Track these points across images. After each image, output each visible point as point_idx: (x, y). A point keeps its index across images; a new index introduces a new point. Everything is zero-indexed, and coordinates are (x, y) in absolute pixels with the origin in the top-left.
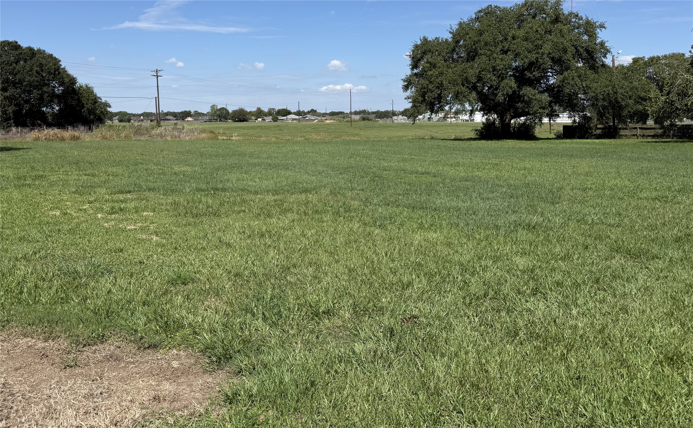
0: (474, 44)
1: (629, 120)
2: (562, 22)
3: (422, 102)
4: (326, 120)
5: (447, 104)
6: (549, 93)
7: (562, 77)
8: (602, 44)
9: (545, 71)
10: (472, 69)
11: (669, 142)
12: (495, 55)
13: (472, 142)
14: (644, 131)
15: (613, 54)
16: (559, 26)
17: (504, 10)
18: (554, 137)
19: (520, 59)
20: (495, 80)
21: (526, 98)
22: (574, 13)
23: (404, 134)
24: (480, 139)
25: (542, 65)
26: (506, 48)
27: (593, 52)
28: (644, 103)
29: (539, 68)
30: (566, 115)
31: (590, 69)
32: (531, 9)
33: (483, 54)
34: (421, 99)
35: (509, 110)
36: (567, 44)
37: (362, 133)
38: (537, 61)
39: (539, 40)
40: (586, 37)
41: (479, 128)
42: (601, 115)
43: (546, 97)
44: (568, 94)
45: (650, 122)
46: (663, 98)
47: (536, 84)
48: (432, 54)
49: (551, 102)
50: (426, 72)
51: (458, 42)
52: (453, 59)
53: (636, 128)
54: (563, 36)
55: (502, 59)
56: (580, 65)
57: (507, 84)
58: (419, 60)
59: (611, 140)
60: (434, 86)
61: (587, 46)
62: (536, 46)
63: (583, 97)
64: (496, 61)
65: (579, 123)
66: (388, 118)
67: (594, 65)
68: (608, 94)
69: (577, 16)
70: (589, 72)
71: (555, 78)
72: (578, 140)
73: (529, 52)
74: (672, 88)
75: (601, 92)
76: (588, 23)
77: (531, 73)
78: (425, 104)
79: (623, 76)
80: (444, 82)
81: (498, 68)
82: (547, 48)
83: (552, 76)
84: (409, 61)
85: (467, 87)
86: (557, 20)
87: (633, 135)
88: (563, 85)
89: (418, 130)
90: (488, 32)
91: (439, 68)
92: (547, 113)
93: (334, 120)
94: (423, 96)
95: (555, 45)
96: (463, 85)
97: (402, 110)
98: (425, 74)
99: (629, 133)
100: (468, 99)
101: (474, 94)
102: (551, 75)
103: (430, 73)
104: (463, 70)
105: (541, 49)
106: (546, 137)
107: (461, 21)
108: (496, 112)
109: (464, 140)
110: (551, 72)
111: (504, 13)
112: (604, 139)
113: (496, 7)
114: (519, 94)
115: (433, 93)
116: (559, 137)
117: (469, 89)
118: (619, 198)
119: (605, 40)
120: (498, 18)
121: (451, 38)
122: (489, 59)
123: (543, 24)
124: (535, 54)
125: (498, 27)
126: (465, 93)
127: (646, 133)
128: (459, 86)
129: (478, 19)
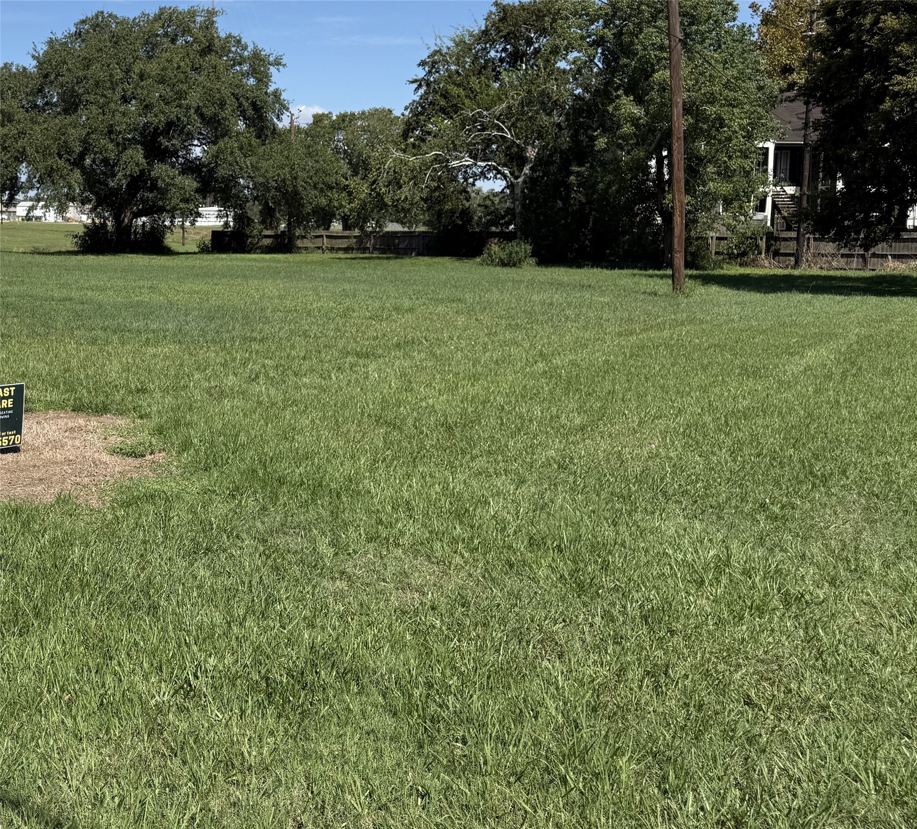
2: (217, 52)
6: (192, 175)
7: (215, 148)
8: (277, 94)
9: (190, 137)
10: (75, 128)
11: (368, 259)
12: (113, 105)
13: (68, 258)
14: (334, 241)
15: (291, 113)
16: (211, 58)
17: (122, 23)
19: (152, 115)
20: (112, 151)
21: (160, 182)
22: (234, 37)
24: (81, 253)
25: (185, 127)
27: (262, 108)
28: (329, 194)
29: (181, 132)
30: (213, 212)
31: (256, 136)
32: (169, 26)
33: (92, 103)
35: (131, 204)
36: (226, 92)
38: (179, 120)
39: (182, 82)
40: (252, 81)
41: (81, 234)
43: (190, 183)
44: (223, 178)
51: (46, 76)
52: (35, 105)
53: (322, 236)
54: (219, 78)
55: (124, 113)
56: (243, 127)
57: (132, 158)
59: (286, 255)
61: (254, 97)
62: (176, 93)
63: (245, 182)
64: (114, 116)
65: (234, 228)
67: (262, 129)
68: (284, 179)
69: (239, 41)
70: (255, 142)
71: (203, 150)
73: (167, 104)
75: (274, 177)
76: (257, 55)
77: (170, 140)
81: (118, 129)
82: (194, 98)
83: (198, 146)
85: (69, 160)
86: (209, 48)
87: (317, 247)
88: (216, 162)
90: (98, 62)
91: (19, 122)
95: (209, 92)
96: (60, 157)
99: (311, 244)
101: (77, 175)
102: (197, 143)
104: (60, 129)
105: (185, 99)
106: (185, 251)
107: (51, 36)
110: (199, 139)
111: (124, 29)
113: (110, 15)
114: (150, 174)
116: (204, 250)
117: (71, 164)
119: (282, 88)
120: (113, 37)
121: (35, 68)
122: (103, 111)
123: (188, 55)
124: (175, 108)
125: (115, 54)
126: (63, 170)
127: (336, 244)
128: (54, 158)
129: (80, 34)
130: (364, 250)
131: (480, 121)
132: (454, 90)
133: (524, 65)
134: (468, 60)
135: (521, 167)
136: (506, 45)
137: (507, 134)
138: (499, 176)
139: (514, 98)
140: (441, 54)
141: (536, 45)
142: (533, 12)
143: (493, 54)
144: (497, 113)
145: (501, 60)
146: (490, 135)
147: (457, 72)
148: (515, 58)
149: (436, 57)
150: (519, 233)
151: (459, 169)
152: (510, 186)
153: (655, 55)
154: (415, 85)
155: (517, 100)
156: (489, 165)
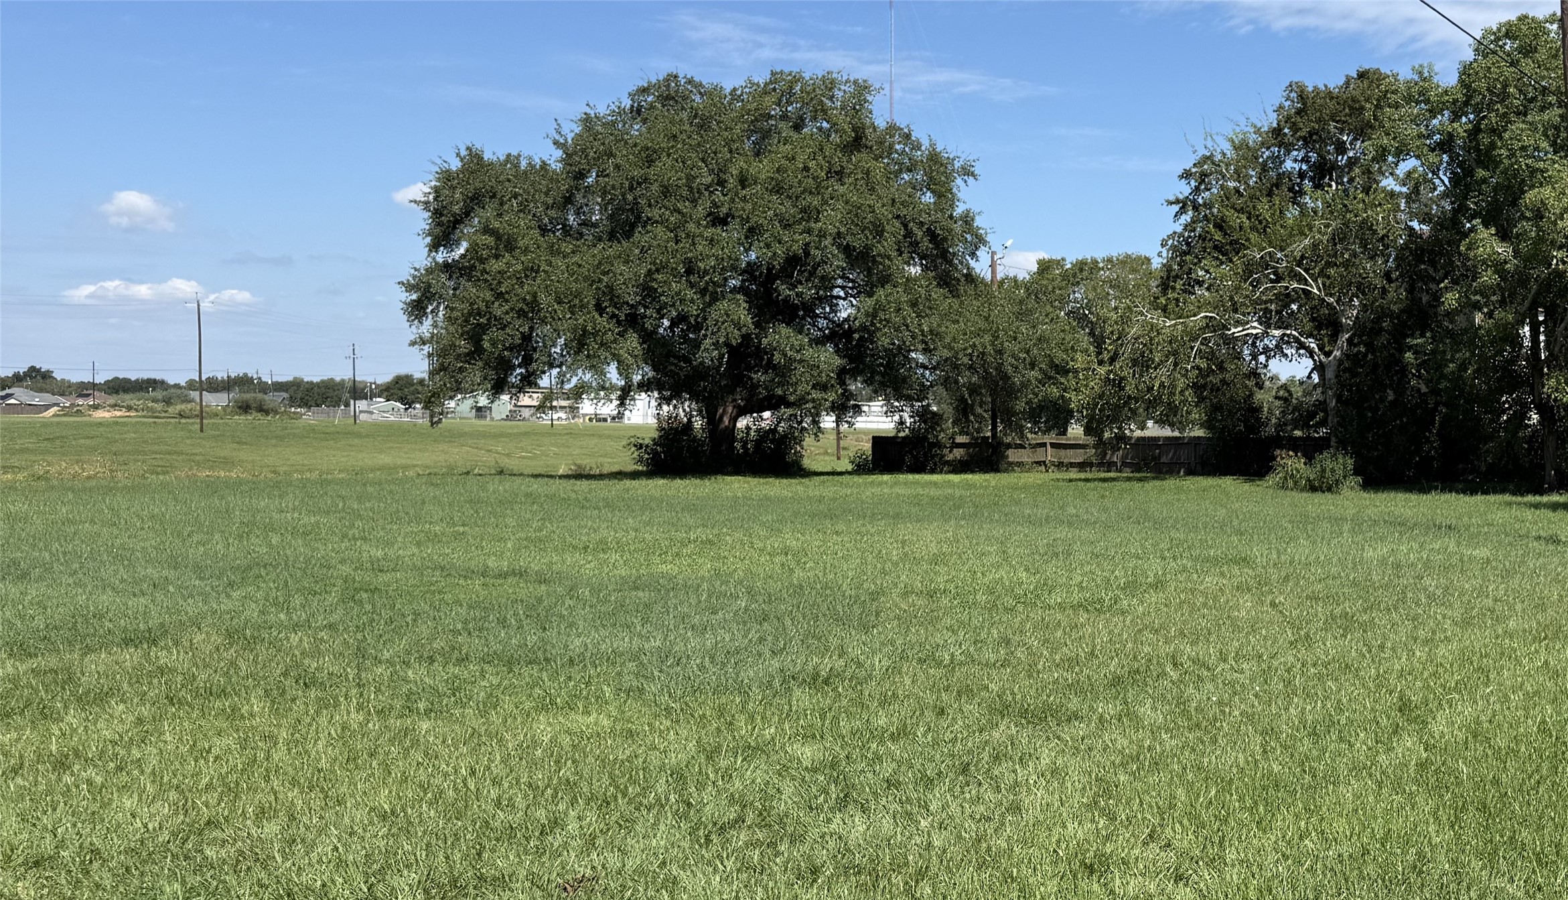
0: (631, 188)
1: (1029, 425)
2: (871, 148)
3: (470, 357)
4: (96, 407)
5: (551, 366)
6: (836, 345)
7: (870, 302)
8: (967, 219)
9: (827, 282)
10: (627, 262)
11: (1113, 479)
12: (692, 225)
13: (628, 483)
14: (1062, 452)
15: (993, 249)
16: (862, 159)
17: (712, 94)
18: (850, 468)
19: (762, 245)
20: (692, 301)
21: (777, 357)
22: (899, 129)
23: (399, 462)
24: (649, 474)
25: (819, 266)
26: (724, 210)
27: (946, 239)
28: (1063, 380)
29: (812, 274)
30: (877, 406)
31: (939, 285)
32: (789, 103)
33: (657, 222)
34: (464, 345)
35: (732, 392)
36: (884, 212)
37: (244, 454)
38: (807, 253)
39: (811, 193)
40: (928, 198)
41: (647, 441)
42: (964, 410)
43: (828, 358)
44: (886, 350)
45: (1076, 430)
46: (1102, 371)
47: (803, 318)
48: (502, 204)
49: (842, 373)
50: (482, 261)
51: (581, 175)
52: (564, 226)
53: (1044, 445)
54: (873, 189)
55: (712, 240)
56: (915, 271)
57: (728, 316)
58: (457, 222)
59: (987, 476)
60: (512, 309)
61: (932, 222)
62: (803, 210)
63: (921, 358)
64: (694, 244)
65: (912, 430)
66: (336, 404)
67: (947, 273)
68: (983, 353)
69: (908, 136)
70: (937, 293)
71: (853, 306)
72: (910, 477)
73: (787, 226)
74: (1122, 345)
75: (965, 349)
76: (934, 157)
77: (792, 287)
78: (480, 363)
79: (1016, 309)
80: (542, 297)
81: (701, 265)
82: (832, 219)
83: (844, 299)
84: (422, 220)
85: (614, 316)
86: (857, 141)
87: (1036, 463)
88: (873, 324)
89: (445, 446)
90: (669, 155)
91: (526, 251)
92: (833, 402)
93: (129, 408)
94: (475, 337)
95: (855, 211)
96: (600, 309)
97: (385, 378)
98: (479, 267)
99: (1029, 457)
100: (614, 355)
101: (632, 341)
102: (842, 294)
103: (495, 266)
104: (600, 263)
105: (817, 220)
106: (829, 469)
107: (588, 110)
108: (694, 397)
109: (601, 477)
110: (843, 288)
111: (715, 106)
112: (973, 472)
113: (690, 82)
114: (760, 342)
115: (508, 330)
116: (862, 468)
117: (619, 323)
118: (1006, 609)
119: (975, 209)
120: (696, 115)
121: (560, 162)
122: (676, 236)
123: (821, 150)
124: (801, 234)
125: (699, 144)
126: (605, 333)
127: (1066, 456)
128: (589, 313)
129: (639, 112)
130: (1109, 466)
131: (1274, 267)
132: (1236, 219)
133: (1333, 183)
134: (1254, 173)
135: (1334, 338)
136: (1308, 152)
137: (1312, 288)
138: (1302, 351)
139: (1323, 231)
140: (1213, 163)
141: (1351, 154)
142: (1345, 102)
143: (1289, 165)
144: (1298, 255)
145: (1302, 175)
146: (1287, 288)
147: (1237, 191)
148: (1321, 172)
149: (1206, 167)
150: (1333, 439)
151: (1244, 340)
152: (1319, 368)
153: (1527, 165)
154: (1176, 208)
155: (1326, 233)
156: (1288, 336)
